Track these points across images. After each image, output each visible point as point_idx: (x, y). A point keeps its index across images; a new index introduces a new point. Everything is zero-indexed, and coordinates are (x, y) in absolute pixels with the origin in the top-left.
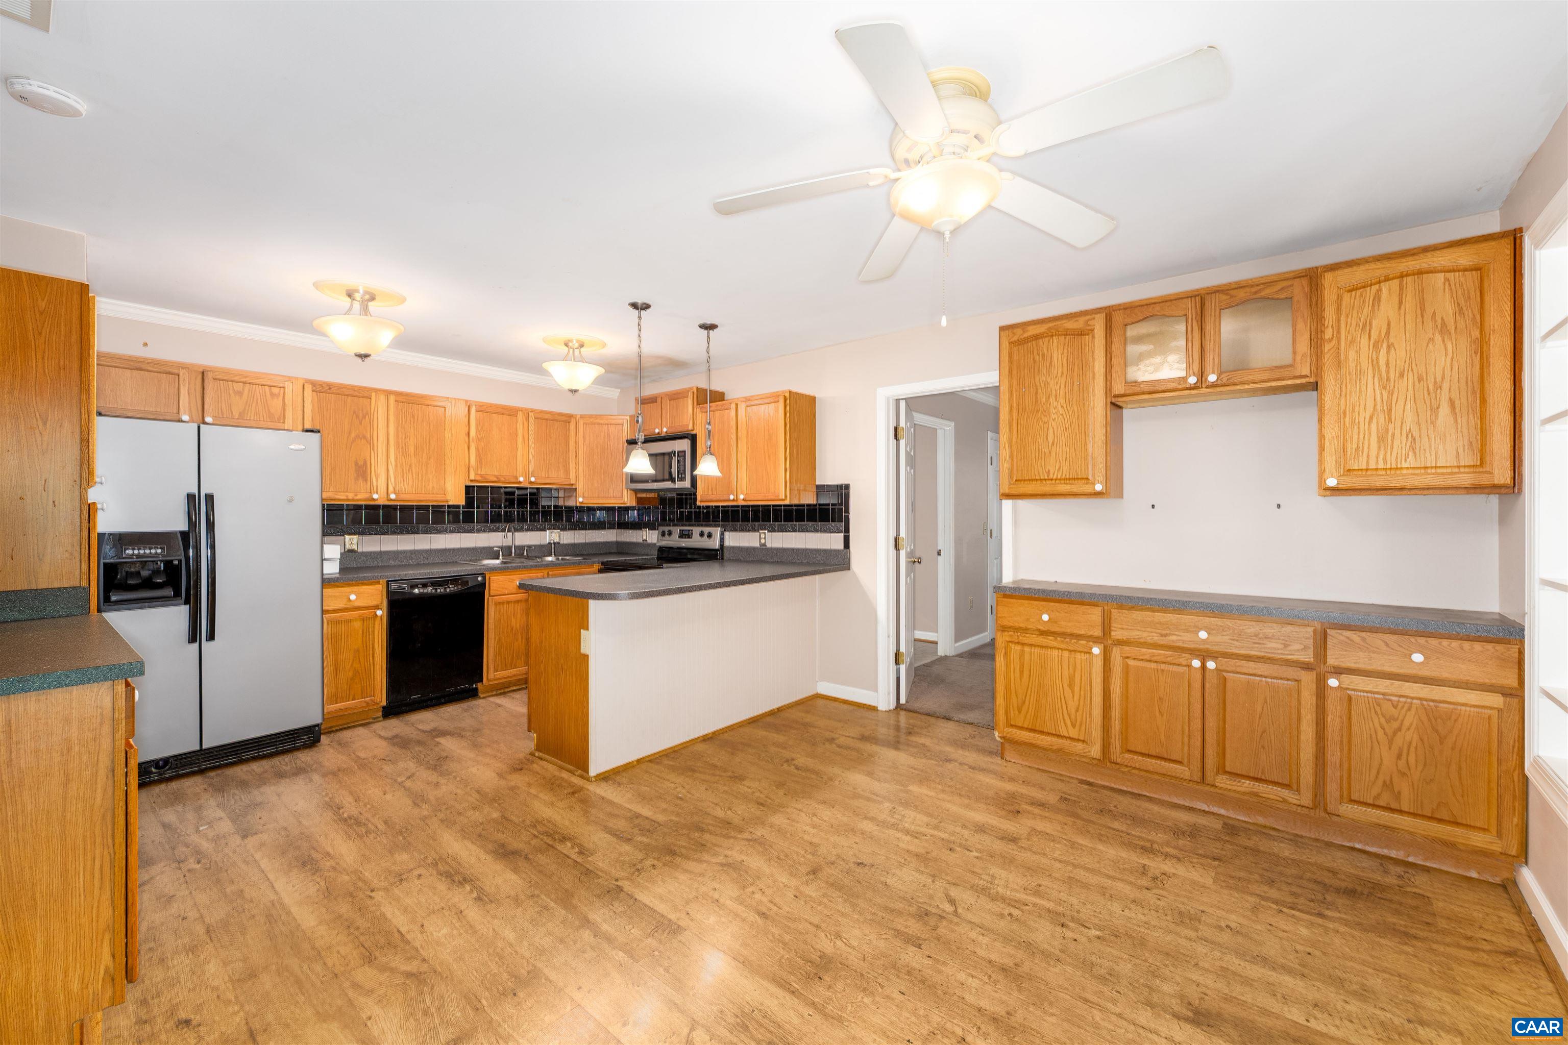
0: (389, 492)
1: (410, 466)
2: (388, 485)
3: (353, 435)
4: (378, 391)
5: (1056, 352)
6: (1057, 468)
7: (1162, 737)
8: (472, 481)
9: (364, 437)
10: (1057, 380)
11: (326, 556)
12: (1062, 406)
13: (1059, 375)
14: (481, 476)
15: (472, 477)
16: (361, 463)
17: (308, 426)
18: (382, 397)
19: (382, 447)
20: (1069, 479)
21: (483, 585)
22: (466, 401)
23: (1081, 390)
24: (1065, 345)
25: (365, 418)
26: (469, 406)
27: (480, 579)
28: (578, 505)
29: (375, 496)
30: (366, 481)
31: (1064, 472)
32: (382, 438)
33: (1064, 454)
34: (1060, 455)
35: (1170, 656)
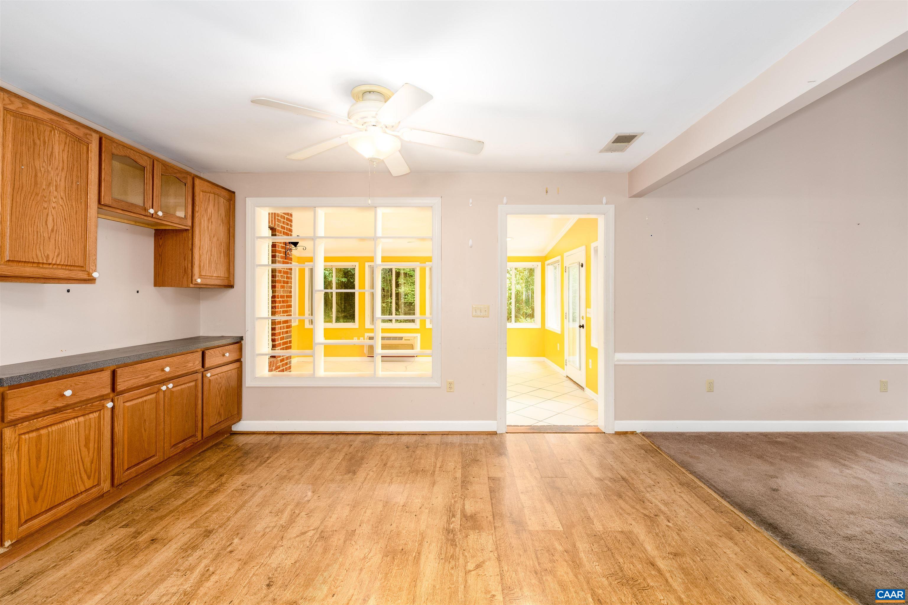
5: (57, 144)
6: (56, 254)
7: (146, 445)
10: (57, 171)
12: (62, 198)
13: (60, 168)
20: (67, 265)
23: (79, 190)
24: (66, 143)
31: (63, 258)
33: (63, 242)
34: (60, 243)
35: (150, 389)
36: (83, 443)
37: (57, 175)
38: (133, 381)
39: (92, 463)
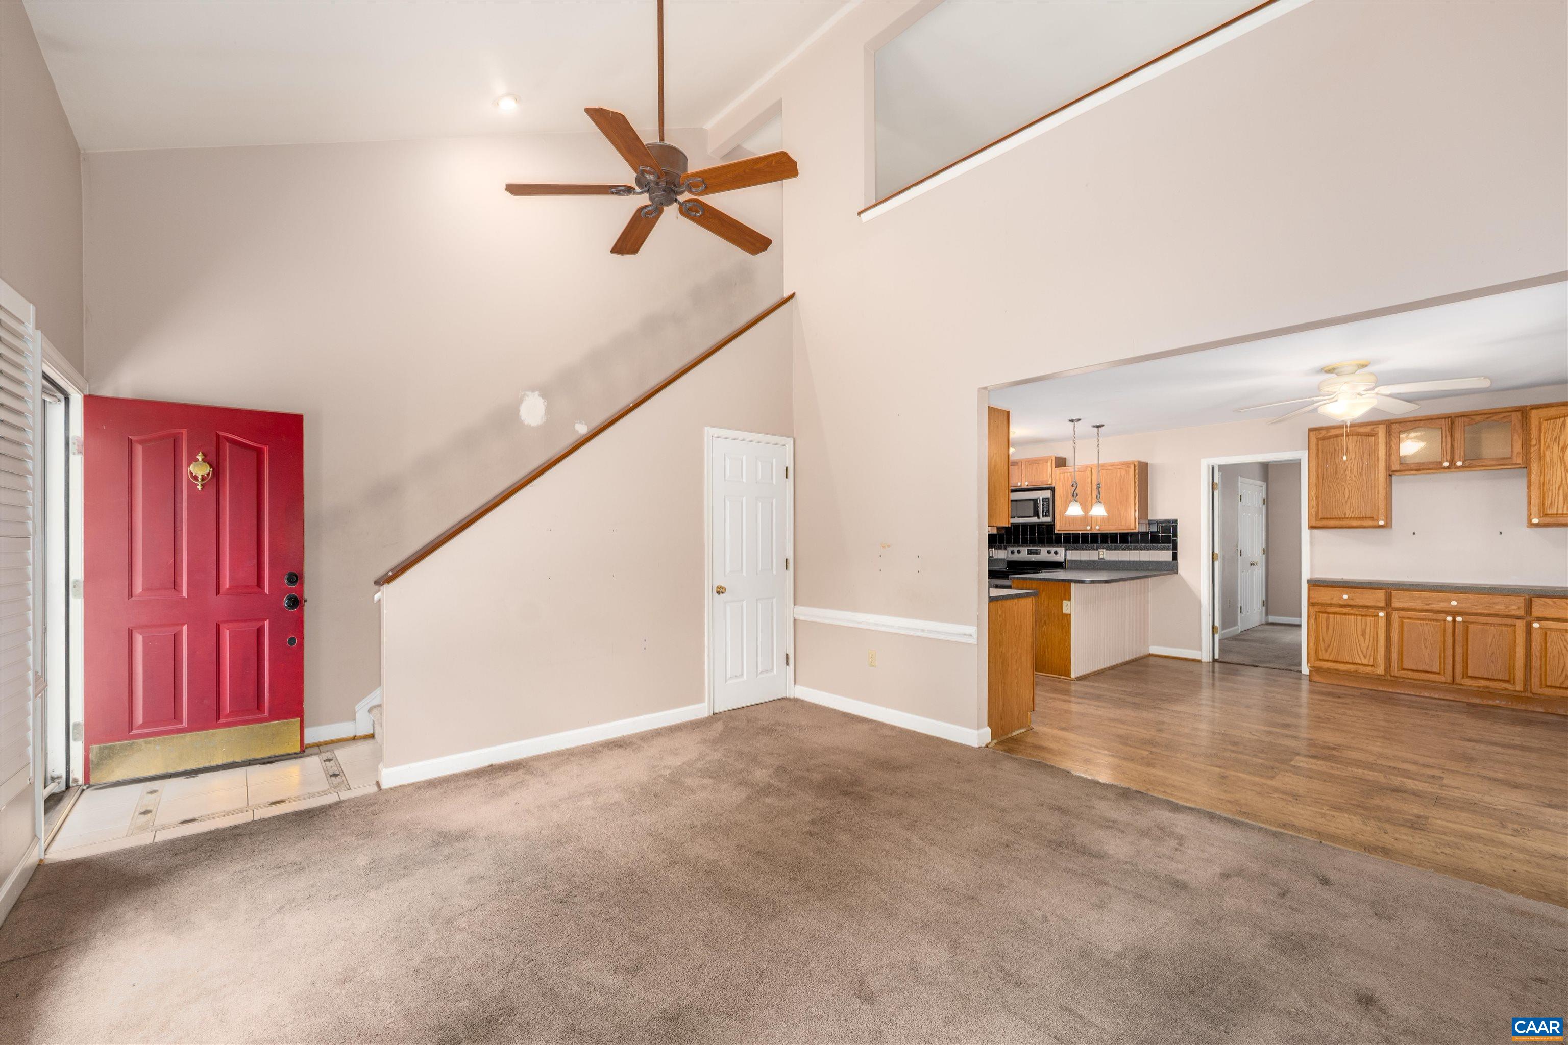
5: (1351, 445)
6: (1352, 511)
7: (1426, 660)
10: (1351, 460)
12: (1355, 476)
13: (1353, 458)
23: (1369, 467)
24: (1357, 441)
33: (1356, 504)
34: (1354, 504)
35: (1432, 616)
36: (1360, 633)
37: (1351, 463)
38: (1410, 604)
39: (1368, 648)
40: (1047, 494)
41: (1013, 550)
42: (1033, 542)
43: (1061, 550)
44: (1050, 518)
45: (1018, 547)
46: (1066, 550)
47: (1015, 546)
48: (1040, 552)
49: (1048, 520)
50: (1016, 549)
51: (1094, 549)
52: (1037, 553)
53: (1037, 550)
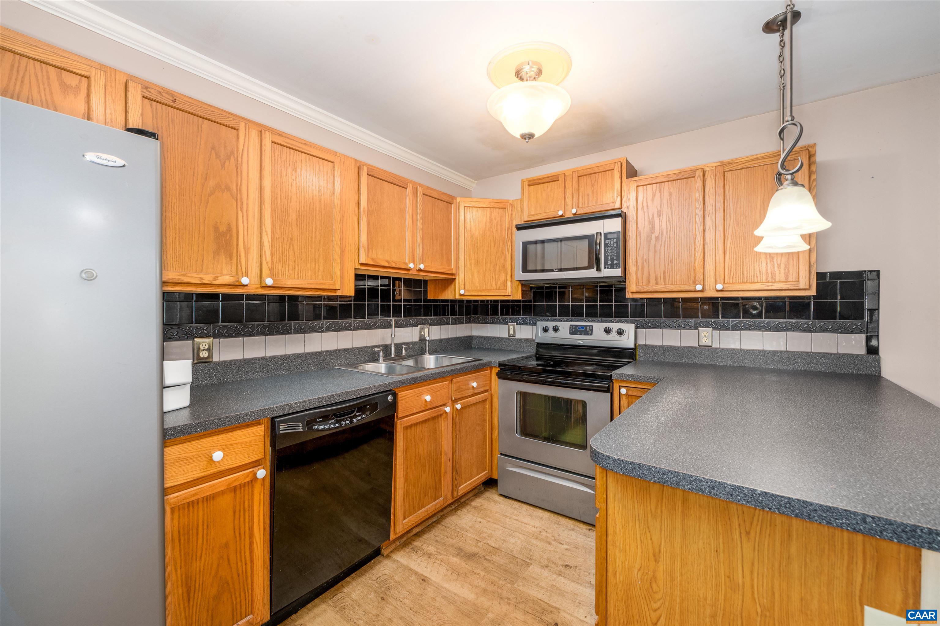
0: (264, 274)
1: (291, 239)
2: (261, 264)
3: (211, 183)
4: (248, 121)
8: (362, 264)
9: (228, 189)
11: (168, 381)
14: (373, 259)
15: (363, 260)
16: (223, 229)
17: (135, 122)
18: (254, 134)
19: (254, 208)
21: (394, 405)
22: (356, 161)
25: (229, 159)
26: (359, 168)
27: (390, 398)
28: (458, 297)
29: (245, 280)
30: (231, 257)
32: (254, 194)
40: (614, 225)
41: (546, 327)
42: (577, 313)
43: (629, 328)
44: (620, 270)
45: (553, 321)
46: (637, 327)
47: (549, 320)
48: (592, 330)
49: (617, 272)
50: (550, 324)
51: (690, 328)
52: (587, 331)
53: (586, 326)
